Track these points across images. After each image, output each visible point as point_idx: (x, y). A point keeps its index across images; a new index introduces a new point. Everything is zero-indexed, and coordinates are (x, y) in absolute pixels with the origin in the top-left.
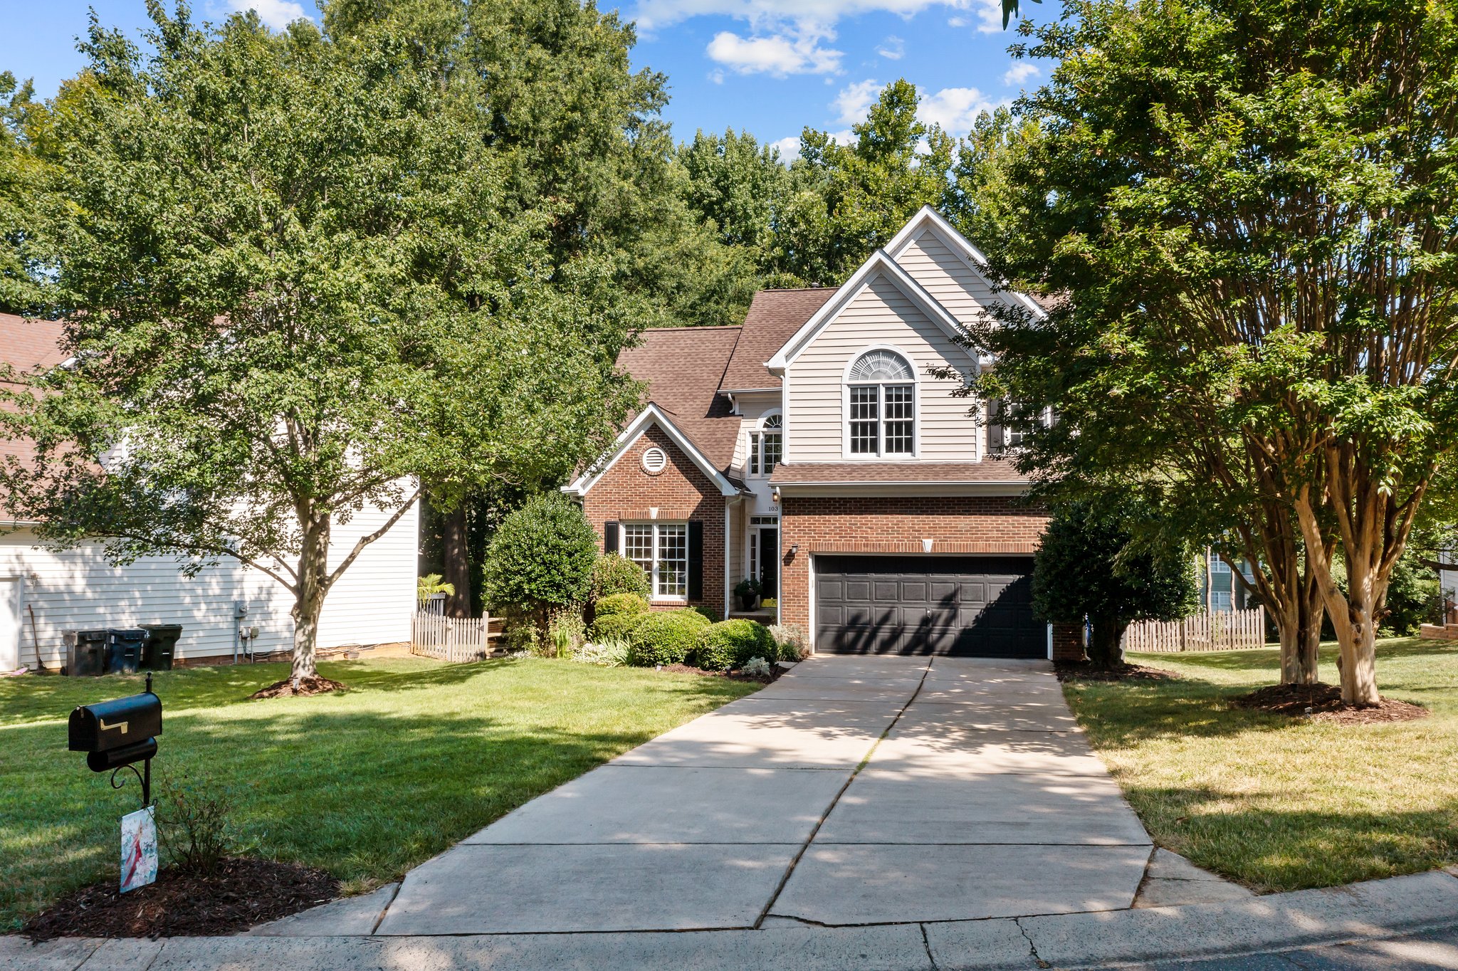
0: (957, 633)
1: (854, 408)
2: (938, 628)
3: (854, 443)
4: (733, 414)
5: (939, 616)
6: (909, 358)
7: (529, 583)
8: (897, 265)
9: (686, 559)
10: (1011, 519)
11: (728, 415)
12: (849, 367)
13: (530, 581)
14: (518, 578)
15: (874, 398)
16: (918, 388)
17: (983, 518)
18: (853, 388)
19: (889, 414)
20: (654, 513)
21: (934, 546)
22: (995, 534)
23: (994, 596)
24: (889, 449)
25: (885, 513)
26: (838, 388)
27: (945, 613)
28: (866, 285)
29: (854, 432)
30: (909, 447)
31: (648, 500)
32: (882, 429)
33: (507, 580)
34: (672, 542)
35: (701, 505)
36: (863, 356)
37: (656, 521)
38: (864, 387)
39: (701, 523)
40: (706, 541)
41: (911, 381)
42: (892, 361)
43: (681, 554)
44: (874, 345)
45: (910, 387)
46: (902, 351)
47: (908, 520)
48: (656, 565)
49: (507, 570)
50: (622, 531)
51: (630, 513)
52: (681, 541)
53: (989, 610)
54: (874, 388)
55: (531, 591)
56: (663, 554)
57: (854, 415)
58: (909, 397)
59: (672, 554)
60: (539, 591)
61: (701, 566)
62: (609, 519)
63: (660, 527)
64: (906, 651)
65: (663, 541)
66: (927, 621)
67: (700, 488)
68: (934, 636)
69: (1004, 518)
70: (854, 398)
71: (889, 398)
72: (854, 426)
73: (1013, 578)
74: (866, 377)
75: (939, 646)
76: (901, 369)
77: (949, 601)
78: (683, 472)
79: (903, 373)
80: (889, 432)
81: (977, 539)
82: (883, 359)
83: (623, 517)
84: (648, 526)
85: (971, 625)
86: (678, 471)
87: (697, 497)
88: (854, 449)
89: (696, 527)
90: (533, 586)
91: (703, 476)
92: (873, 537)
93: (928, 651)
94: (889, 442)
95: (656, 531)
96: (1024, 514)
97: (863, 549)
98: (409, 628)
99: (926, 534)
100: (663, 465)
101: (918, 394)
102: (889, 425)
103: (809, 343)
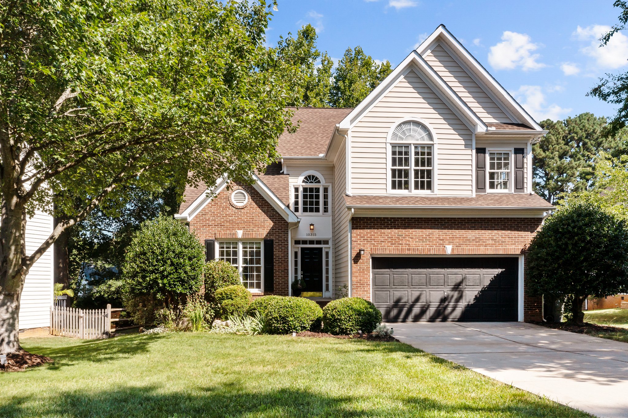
0: (463, 307)
1: (394, 160)
2: (452, 304)
3: (394, 183)
4: (283, 173)
5: (452, 296)
6: (430, 127)
7: (162, 279)
8: (426, 62)
9: (262, 265)
10: (501, 232)
11: (279, 174)
12: (391, 131)
13: (163, 277)
14: (153, 276)
15: (406, 153)
16: (436, 147)
17: (483, 231)
18: (394, 146)
19: (417, 164)
20: (240, 234)
21: (453, 250)
22: (491, 242)
23: (487, 283)
24: (416, 187)
25: (421, 228)
26: (384, 145)
27: (456, 294)
28: (402, 77)
29: (394, 176)
30: (429, 186)
31: (235, 225)
32: (412, 174)
33: (144, 277)
34: (252, 254)
35: (272, 229)
36: (400, 125)
37: (240, 240)
38: (400, 146)
39: (272, 241)
40: (276, 252)
41: (431, 142)
42: (419, 129)
43: (258, 262)
44: (408, 118)
45: (430, 147)
46: (426, 122)
47: (436, 233)
48: (241, 269)
49: (144, 270)
50: (217, 246)
51: (223, 234)
52: (258, 253)
53: (483, 292)
54: (407, 146)
55: (164, 285)
56: (245, 261)
57: (394, 164)
58: (429, 154)
59: (251, 261)
60: (170, 285)
61: (272, 269)
62: (208, 238)
63: (243, 243)
64: (432, 320)
65: (245, 254)
66: (444, 300)
67: (271, 218)
68: (449, 309)
69: (496, 231)
70: (394, 153)
71: (417, 153)
72: (394, 171)
73: (498, 271)
74: (402, 139)
75: (452, 317)
76: (424, 134)
77: (457, 287)
78: (259, 206)
79: (426, 137)
80: (416, 176)
81: (480, 245)
82: (412, 127)
83: (218, 236)
84: (235, 242)
85: (472, 302)
86: (256, 206)
87: (270, 224)
88: (394, 187)
89: (269, 243)
90: (165, 281)
91: (273, 210)
92: (413, 244)
93: (445, 319)
94: (416, 183)
95: (240, 246)
96: (508, 229)
97: (407, 252)
98: (49, 317)
99: (447, 242)
100: (245, 202)
101: (436, 151)
102: (416, 172)
103: (364, 114)
